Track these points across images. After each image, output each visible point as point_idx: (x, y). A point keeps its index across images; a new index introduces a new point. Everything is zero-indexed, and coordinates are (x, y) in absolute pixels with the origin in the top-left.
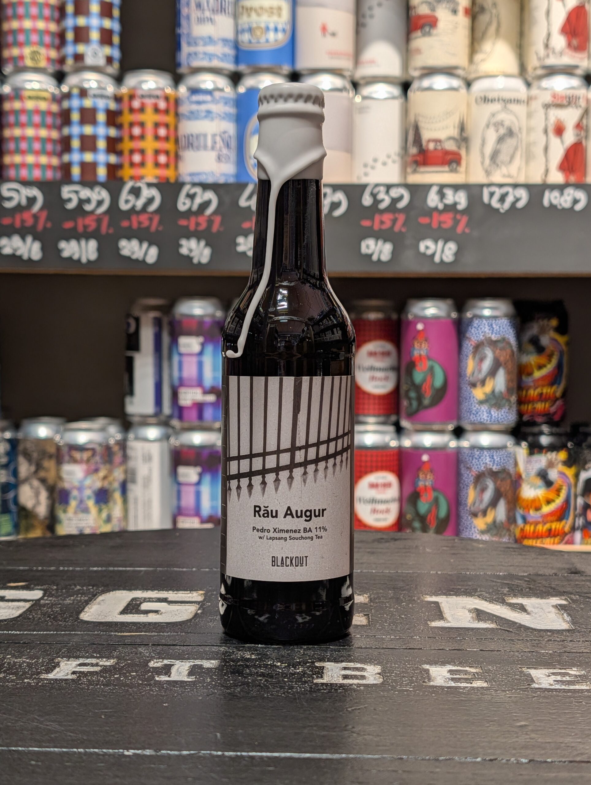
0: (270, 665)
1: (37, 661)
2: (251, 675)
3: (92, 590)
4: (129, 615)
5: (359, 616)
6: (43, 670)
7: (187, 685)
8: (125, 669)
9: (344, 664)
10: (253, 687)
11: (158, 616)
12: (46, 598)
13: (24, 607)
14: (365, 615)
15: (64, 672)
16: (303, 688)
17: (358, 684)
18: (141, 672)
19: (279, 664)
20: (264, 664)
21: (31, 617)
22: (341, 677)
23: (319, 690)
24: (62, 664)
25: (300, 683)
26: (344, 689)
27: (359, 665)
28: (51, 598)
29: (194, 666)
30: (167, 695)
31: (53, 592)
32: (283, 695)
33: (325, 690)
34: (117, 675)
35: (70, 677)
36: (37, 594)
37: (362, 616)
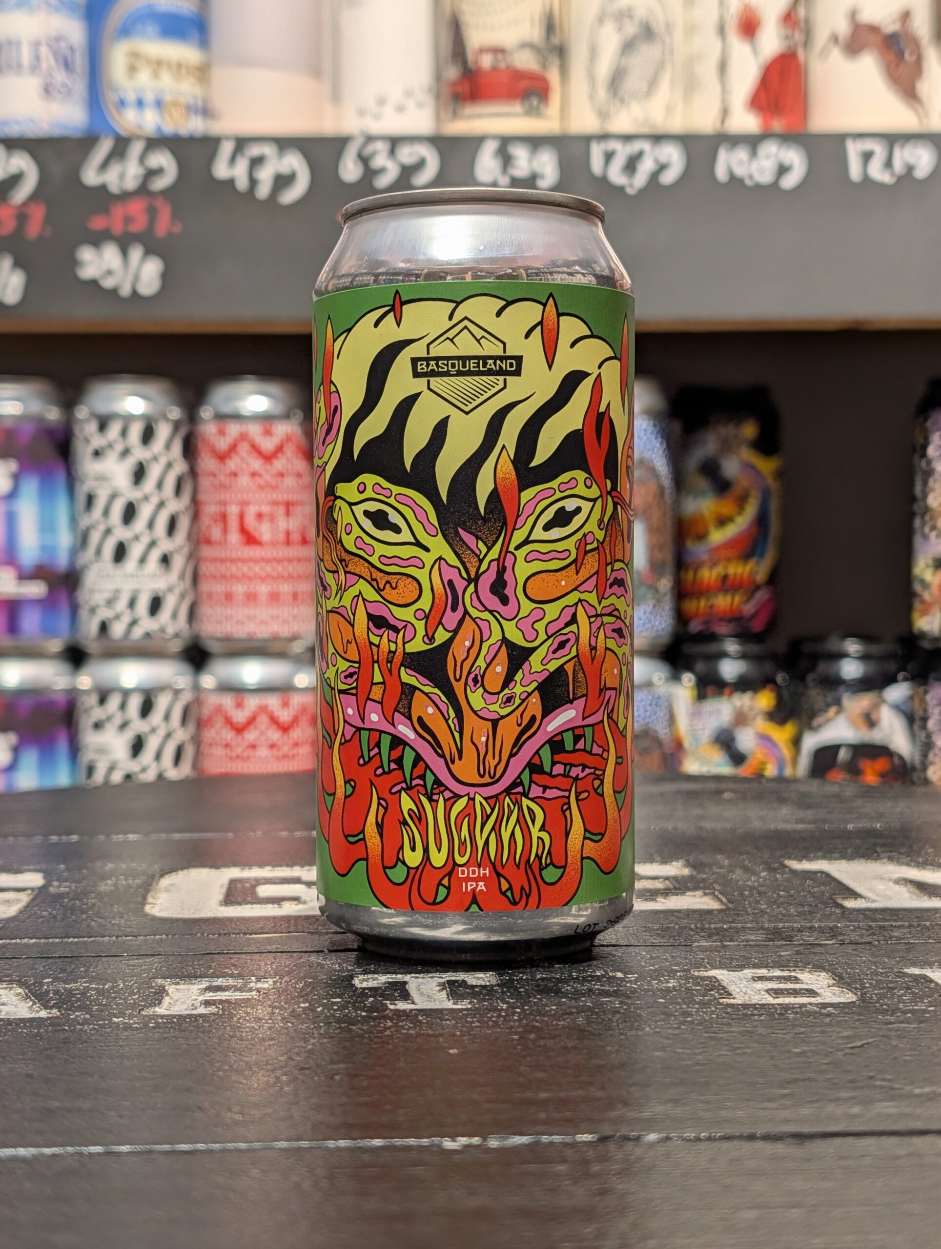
0: (603, 976)
1: (113, 987)
2: (583, 995)
3: (139, 869)
4: (243, 906)
5: (695, 896)
6: (138, 999)
7: (466, 1016)
8: (311, 992)
9: (748, 972)
10: (604, 1015)
11: (301, 907)
12: (56, 883)
13: (18, 901)
14: (705, 894)
15: (184, 1003)
16: (713, 1012)
17: (817, 1005)
18: (351, 997)
19: (619, 975)
20: (590, 976)
21: (45, 913)
22: (763, 993)
23: (746, 1015)
24: (171, 989)
25: (697, 1006)
26: (797, 1013)
27: (778, 973)
28: (67, 884)
29: (451, 983)
30: (441, 1035)
31: (65, 874)
32: (683, 1027)
33: (761, 1015)
34: (303, 1002)
35: (202, 1010)
36: (34, 879)
37: (701, 897)
